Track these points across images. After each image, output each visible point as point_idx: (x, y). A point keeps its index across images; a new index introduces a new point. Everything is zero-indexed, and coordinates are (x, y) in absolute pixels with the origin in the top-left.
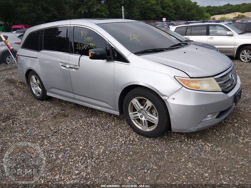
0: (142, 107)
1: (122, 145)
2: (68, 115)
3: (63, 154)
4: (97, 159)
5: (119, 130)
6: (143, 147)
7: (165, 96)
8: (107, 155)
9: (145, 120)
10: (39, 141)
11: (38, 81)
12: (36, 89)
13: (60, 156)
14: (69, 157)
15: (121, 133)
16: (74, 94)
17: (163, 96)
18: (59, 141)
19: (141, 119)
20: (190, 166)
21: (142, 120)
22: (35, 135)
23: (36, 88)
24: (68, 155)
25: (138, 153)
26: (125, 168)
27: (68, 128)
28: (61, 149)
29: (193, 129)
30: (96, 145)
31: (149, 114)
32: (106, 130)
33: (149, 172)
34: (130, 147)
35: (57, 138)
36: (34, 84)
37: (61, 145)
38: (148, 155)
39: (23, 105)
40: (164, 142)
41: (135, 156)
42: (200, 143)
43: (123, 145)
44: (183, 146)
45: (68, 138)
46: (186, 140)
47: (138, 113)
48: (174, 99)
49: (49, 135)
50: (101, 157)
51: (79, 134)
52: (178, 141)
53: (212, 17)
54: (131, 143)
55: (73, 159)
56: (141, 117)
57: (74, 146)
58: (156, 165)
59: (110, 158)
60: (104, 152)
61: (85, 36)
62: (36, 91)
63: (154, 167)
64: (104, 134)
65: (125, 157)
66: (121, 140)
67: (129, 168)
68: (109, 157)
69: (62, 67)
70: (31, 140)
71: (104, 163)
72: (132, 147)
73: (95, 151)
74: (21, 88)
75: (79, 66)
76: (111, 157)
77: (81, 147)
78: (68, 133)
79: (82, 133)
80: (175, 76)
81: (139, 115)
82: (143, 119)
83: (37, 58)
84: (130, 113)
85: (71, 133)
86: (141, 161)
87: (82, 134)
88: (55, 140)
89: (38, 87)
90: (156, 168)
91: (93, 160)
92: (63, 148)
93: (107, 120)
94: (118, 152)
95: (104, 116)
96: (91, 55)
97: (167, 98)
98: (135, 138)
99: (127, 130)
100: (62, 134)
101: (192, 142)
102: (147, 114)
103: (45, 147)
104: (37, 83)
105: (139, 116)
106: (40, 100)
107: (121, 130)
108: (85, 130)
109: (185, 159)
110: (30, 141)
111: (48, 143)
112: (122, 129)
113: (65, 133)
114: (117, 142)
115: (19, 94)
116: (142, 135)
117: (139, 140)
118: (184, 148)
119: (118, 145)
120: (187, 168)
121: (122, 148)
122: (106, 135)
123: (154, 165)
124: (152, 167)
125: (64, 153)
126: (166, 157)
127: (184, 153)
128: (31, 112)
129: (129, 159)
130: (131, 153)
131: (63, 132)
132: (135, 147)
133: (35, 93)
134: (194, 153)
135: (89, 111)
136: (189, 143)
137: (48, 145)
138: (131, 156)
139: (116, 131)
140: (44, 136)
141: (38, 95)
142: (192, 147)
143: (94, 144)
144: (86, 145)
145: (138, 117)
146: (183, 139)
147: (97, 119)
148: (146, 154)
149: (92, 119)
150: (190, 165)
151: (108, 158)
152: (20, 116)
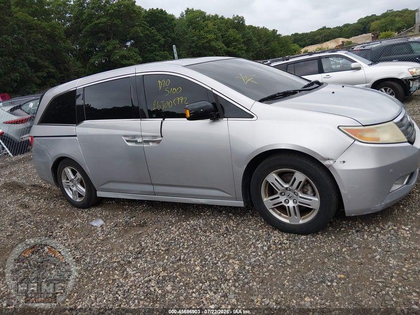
0: (286, 186)
1: (265, 253)
2: (145, 223)
3: (172, 283)
4: (235, 281)
5: (247, 231)
6: (303, 251)
7: (328, 159)
8: (250, 271)
9: (295, 205)
10: (116, 271)
11: (79, 175)
12: (75, 190)
13: (169, 288)
14: (185, 287)
15: (253, 236)
16: (152, 184)
17: (325, 159)
18: (153, 265)
19: (286, 205)
20: (394, 264)
21: (288, 207)
22: (103, 263)
23: (75, 187)
24: (181, 284)
25: (301, 260)
26: (291, 287)
27: (158, 243)
28: (164, 277)
29: (379, 206)
30: (221, 261)
31: (300, 195)
32: (225, 235)
33: (335, 284)
34: (281, 254)
35: (146, 261)
36: (71, 181)
37: (161, 270)
38: (318, 260)
39: (55, 220)
40: (333, 237)
41: (297, 265)
42: (390, 228)
43: (268, 252)
44: (366, 237)
45: (166, 257)
46: (366, 228)
47: (280, 196)
48: (344, 162)
49: (130, 259)
50: (242, 277)
51: (181, 249)
52: (354, 231)
53: (303, 50)
54: (279, 247)
55: (193, 288)
56: (287, 201)
57: (184, 269)
58: (340, 272)
59: (258, 276)
60: (242, 268)
61: (166, 87)
62: (74, 193)
63: (339, 276)
64: (227, 242)
65: (282, 269)
66: (259, 245)
67: (299, 285)
68: (254, 274)
69: (127, 143)
70: (101, 273)
71: (251, 284)
72: (284, 253)
73: (225, 270)
74: (38, 195)
75: (162, 136)
76: (259, 274)
77: (198, 268)
78: (162, 251)
79: (186, 246)
80: (339, 126)
81: (282, 199)
82: (291, 204)
83: (76, 136)
84: (265, 200)
85: (168, 250)
86: (313, 271)
87: (187, 249)
88: (145, 266)
89: (79, 186)
90: (342, 276)
91: (230, 284)
92: (166, 274)
93: (218, 220)
94: (266, 265)
95: (208, 214)
96: (190, 114)
97: (331, 162)
98: (281, 239)
99: (261, 229)
100: (152, 253)
101: (377, 228)
102: (297, 195)
103: (132, 279)
104: (77, 178)
105: (283, 202)
106: (83, 209)
107: (251, 231)
108: (188, 241)
109: (380, 255)
110: (99, 275)
111: (135, 272)
112: (252, 229)
113: (156, 251)
114: (254, 250)
115: (39, 205)
116: (290, 233)
117: (290, 240)
118: (370, 239)
119: (260, 254)
120: (390, 267)
121: (270, 258)
122: (229, 243)
123: (337, 273)
124: (336, 277)
125: (174, 282)
126: (349, 258)
127: (374, 247)
128: (76, 230)
129: (290, 271)
130: (289, 262)
131: (151, 250)
132: (289, 252)
133: (71, 197)
134: (389, 244)
135: (178, 212)
136: (373, 231)
137: (136, 275)
138: (291, 266)
139: (244, 234)
140: (122, 262)
141: (78, 200)
142: (382, 236)
143: (217, 259)
144: (204, 262)
145: (281, 202)
146: (360, 227)
147: (201, 221)
148: (313, 260)
149: (192, 222)
150: (393, 262)
151: (254, 276)
152: (60, 239)
